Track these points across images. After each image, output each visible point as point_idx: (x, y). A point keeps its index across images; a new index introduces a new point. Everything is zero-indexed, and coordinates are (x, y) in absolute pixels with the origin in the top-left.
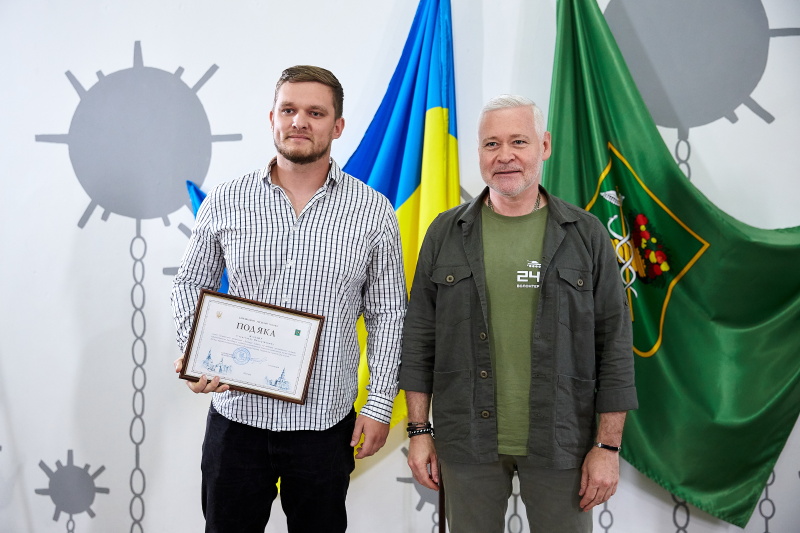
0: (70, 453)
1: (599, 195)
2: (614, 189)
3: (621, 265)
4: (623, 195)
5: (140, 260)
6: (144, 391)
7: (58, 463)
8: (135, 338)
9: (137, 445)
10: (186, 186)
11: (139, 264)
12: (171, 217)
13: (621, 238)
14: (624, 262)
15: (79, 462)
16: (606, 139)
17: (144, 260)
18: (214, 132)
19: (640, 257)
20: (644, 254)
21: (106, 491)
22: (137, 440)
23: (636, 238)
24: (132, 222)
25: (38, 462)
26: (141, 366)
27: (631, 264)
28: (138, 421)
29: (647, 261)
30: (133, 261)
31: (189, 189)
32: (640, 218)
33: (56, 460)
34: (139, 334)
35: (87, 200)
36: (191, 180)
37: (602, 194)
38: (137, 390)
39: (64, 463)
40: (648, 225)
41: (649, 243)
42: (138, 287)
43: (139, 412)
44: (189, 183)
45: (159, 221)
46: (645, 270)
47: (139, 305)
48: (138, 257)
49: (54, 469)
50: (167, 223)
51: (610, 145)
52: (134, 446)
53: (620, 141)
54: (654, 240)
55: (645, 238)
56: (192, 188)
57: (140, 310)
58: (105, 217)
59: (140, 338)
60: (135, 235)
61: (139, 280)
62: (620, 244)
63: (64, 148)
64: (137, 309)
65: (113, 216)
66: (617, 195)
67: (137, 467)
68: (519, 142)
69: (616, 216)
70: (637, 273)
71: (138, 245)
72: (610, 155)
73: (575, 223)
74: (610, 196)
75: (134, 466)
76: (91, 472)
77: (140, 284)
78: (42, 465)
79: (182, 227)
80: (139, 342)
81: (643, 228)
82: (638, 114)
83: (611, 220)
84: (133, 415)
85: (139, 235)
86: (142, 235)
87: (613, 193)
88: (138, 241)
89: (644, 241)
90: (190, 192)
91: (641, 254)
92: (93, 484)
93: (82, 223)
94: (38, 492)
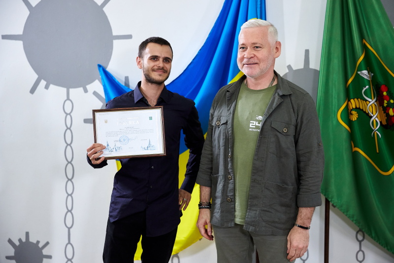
0: (27, 234)
1: (357, 73)
2: (366, 69)
3: (371, 117)
4: (372, 73)
5: (70, 114)
6: (73, 195)
7: (20, 240)
8: (67, 163)
9: (69, 229)
10: (97, 67)
11: (69, 117)
12: (88, 87)
13: (370, 100)
14: (372, 115)
15: (33, 240)
16: (362, 37)
17: (71, 114)
18: (115, 33)
19: (383, 112)
20: (385, 110)
21: (50, 257)
22: (69, 225)
23: (380, 100)
24: (65, 90)
25: (8, 239)
26: (71, 180)
27: (377, 117)
28: (69, 213)
29: (388, 115)
30: (65, 115)
31: (99, 70)
32: (383, 88)
33: (18, 238)
34: (69, 160)
35: (36, 76)
36: (100, 64)
37: (359, 73)
38: (69, 195)
39: (24, 240)
40: (388, 91)
41: (389, 103)
42: (68, 131)
43: (70, 209)
44: (100, 66)
45: (81, 89)
46: (386, 120)
47: (69, 142)
48: (68, 112)
49: (17, 243)
50: (86, 91)
51: (364, 41)
52: (67, 229)
53: (370, 38)
54: (392, 101)
55: (386, 100)
56: (101, 69)
57: (70, 145)
58: (47, 87)
59: (70, 163)
60: (66, 98)
61: (69, 126)
62: (371, 104)
63: (20, 44)
64: (68, 145)
65: (52, 86)
66: (368, 73)
67: (69, 243)
68: (257, 47)
69: (367, 87)
70: (381, 122)
71: (68, 105)
72: (364, 47)
73: (290, 95)
74: (365, 73)
75: (67, 242)
76: (40, 245)
77: (70, 129)
78: (10, 241)
79: (95, 93)
80: (69, 165)
81: (385, 93)
82: (382, 21)
83: (364, 89)
84: (67, 210)
85: (68, 99)
86: (70, 98)
87: (365, 72)
88: (68, 102)
89: (385, 102)
90: (100, 71)
91: (383, 110)
92: (42, 252)
93: (33, 91)
94: (8, 258)
